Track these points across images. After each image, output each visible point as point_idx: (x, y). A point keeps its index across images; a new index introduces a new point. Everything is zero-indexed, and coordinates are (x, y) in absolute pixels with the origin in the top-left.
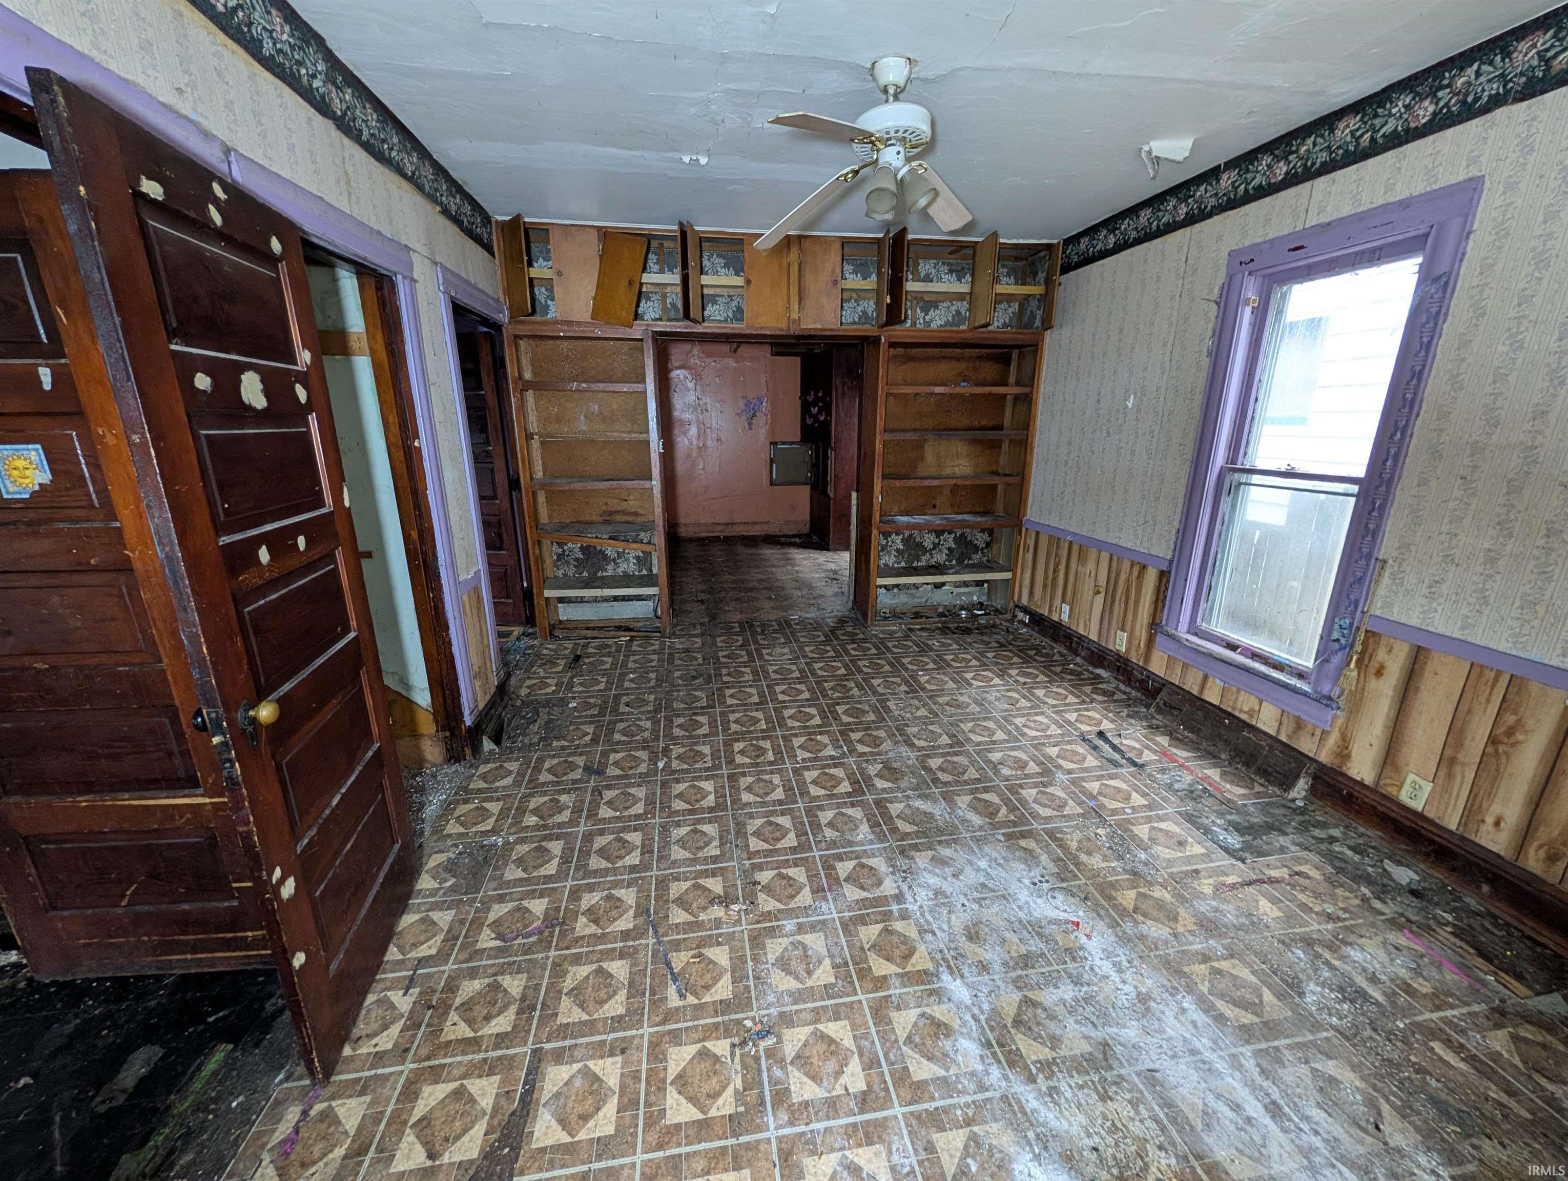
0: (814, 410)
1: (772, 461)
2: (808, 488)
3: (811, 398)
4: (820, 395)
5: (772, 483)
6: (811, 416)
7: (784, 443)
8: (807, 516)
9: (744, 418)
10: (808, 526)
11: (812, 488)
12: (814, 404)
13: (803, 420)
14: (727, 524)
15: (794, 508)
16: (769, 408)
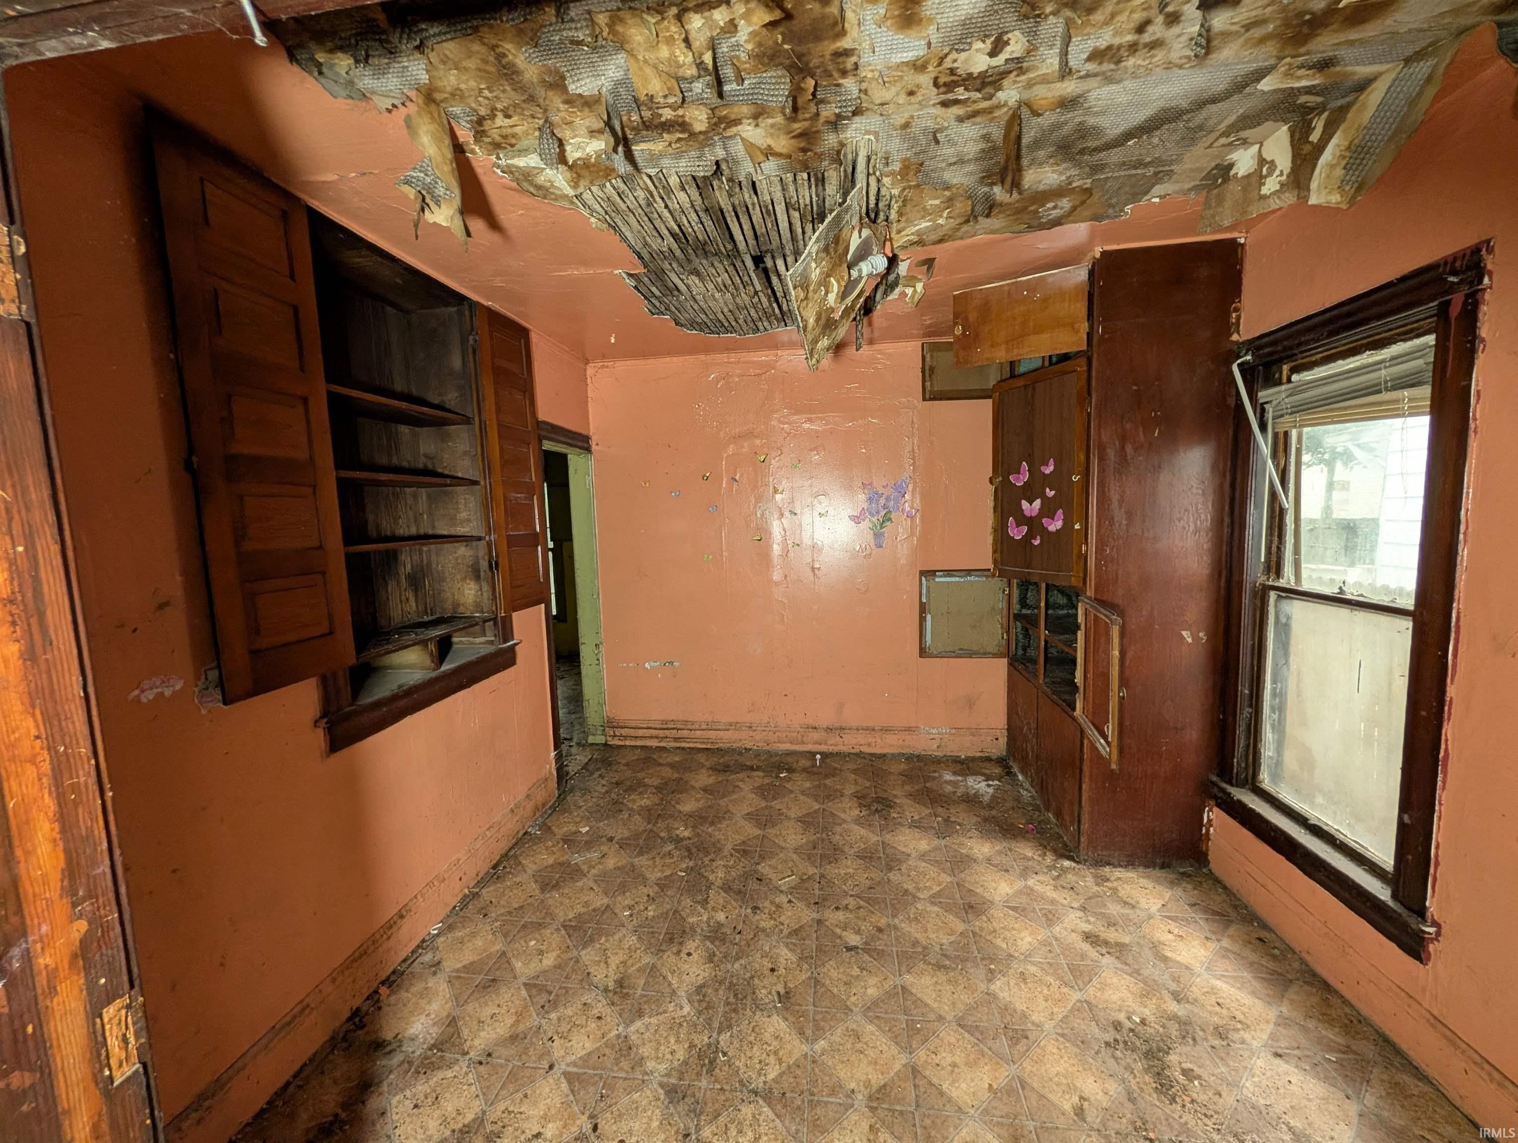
0: (1031, 508)
1: (923, 609)
2: (1003, 664)
3: (1020, 479)
4: (1049, 469)
5: (923, 652)
6: (1023, 519)
7: (949, 573)
8: (999, 720)
9: (865, 525)
10: (1003, 741)
11: (1010, 664)
12: (1030, 492)
13: (1000, 529)
14: (829, 730)
15: (970, 703)
16: (917, 503)
